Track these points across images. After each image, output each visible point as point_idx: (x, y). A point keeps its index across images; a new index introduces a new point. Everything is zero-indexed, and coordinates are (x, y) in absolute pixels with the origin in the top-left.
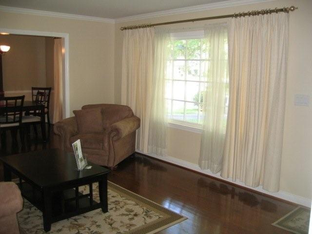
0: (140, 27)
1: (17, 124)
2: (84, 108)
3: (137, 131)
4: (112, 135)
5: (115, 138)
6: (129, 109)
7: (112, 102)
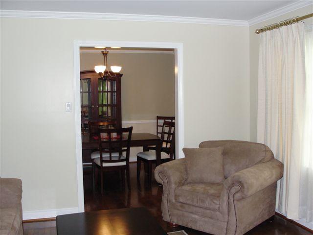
0: (281, 25)
1: (124, 163)
2: (202, 145)
3: (279, 182)
4: (233, 190)
5: (238, 196)
6: (265, 149)
7: (247, 138)
